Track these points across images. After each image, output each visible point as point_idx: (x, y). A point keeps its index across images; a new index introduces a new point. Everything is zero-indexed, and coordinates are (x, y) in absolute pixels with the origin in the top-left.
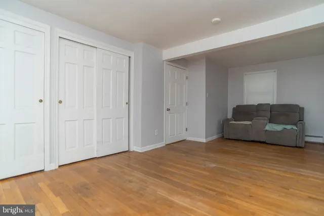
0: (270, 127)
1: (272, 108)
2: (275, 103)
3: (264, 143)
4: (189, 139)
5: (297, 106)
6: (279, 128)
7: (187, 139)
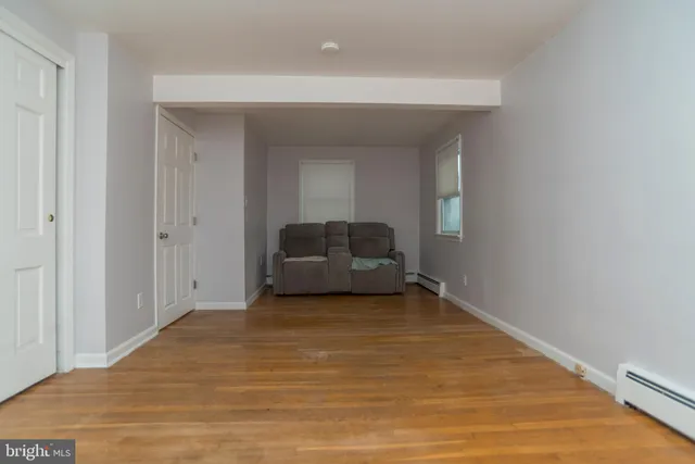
0: (357, 264)
1: (352, 229)
2: (352, 221)
3: (349, 294)
4: (200, 306)
5: (383, 226)
6: (371, 264)
7: (197, 308)
